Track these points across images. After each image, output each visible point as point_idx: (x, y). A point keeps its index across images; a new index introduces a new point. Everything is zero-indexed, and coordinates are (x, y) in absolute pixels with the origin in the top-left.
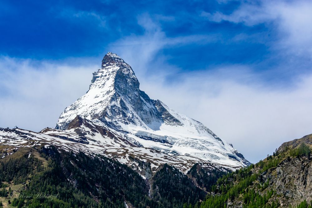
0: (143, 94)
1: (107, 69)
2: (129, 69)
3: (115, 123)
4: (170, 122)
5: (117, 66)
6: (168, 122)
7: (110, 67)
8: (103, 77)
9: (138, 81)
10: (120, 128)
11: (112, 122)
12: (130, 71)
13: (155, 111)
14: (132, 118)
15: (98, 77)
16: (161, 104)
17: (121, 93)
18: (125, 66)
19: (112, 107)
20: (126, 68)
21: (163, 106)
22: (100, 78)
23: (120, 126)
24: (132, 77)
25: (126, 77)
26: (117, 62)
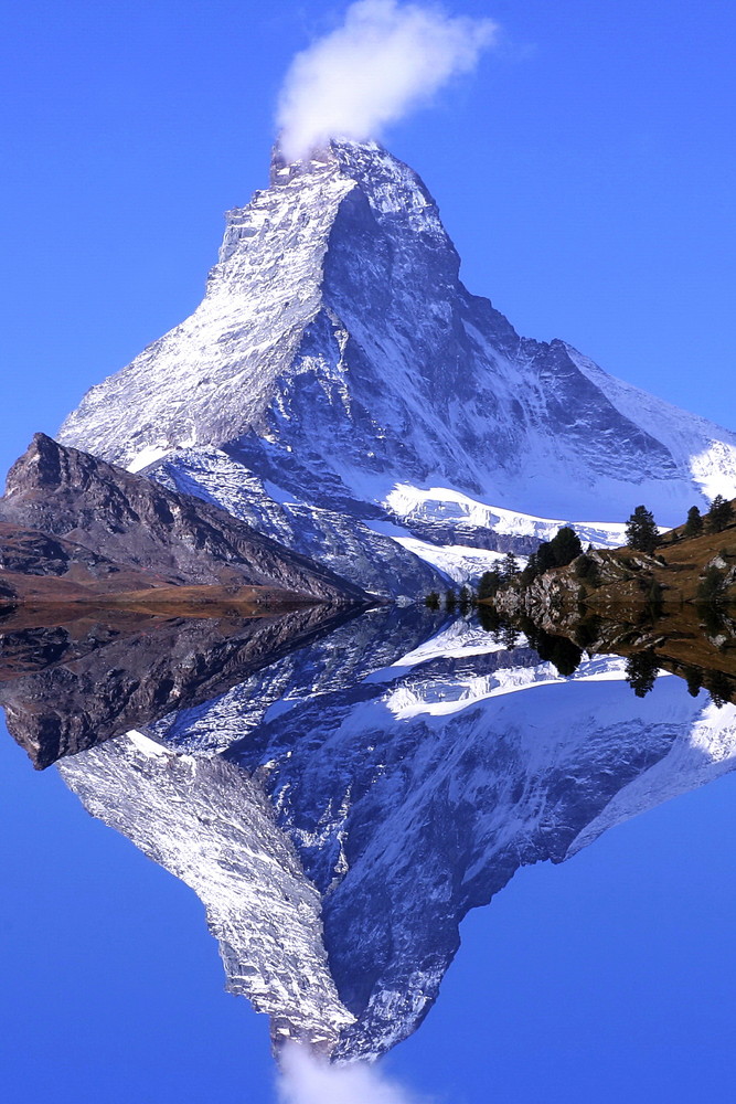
0: (478, 310)
1: (297, 190)
2: (406, 189)
3: (308, 464)
4: (616, 452)
5: (342, 172)
6: (602, 452)
7: (308, 179)
8: (270, 235)
9: (450, 245)
10: (336, 489)
11: (292, 461)
12: (410, 197)
13: (539, 398)
14: (405, 434)
15: (250, 233)
16: (574, 359)
17: (357, 312)
18: (389, 170)
19: (298, 380)
20: (392, 182)
21: (583, 370)
22: (257, 237)
23: (338, 480)
24: (421, 229)
25: (390, 229)
26: (347, 156)
